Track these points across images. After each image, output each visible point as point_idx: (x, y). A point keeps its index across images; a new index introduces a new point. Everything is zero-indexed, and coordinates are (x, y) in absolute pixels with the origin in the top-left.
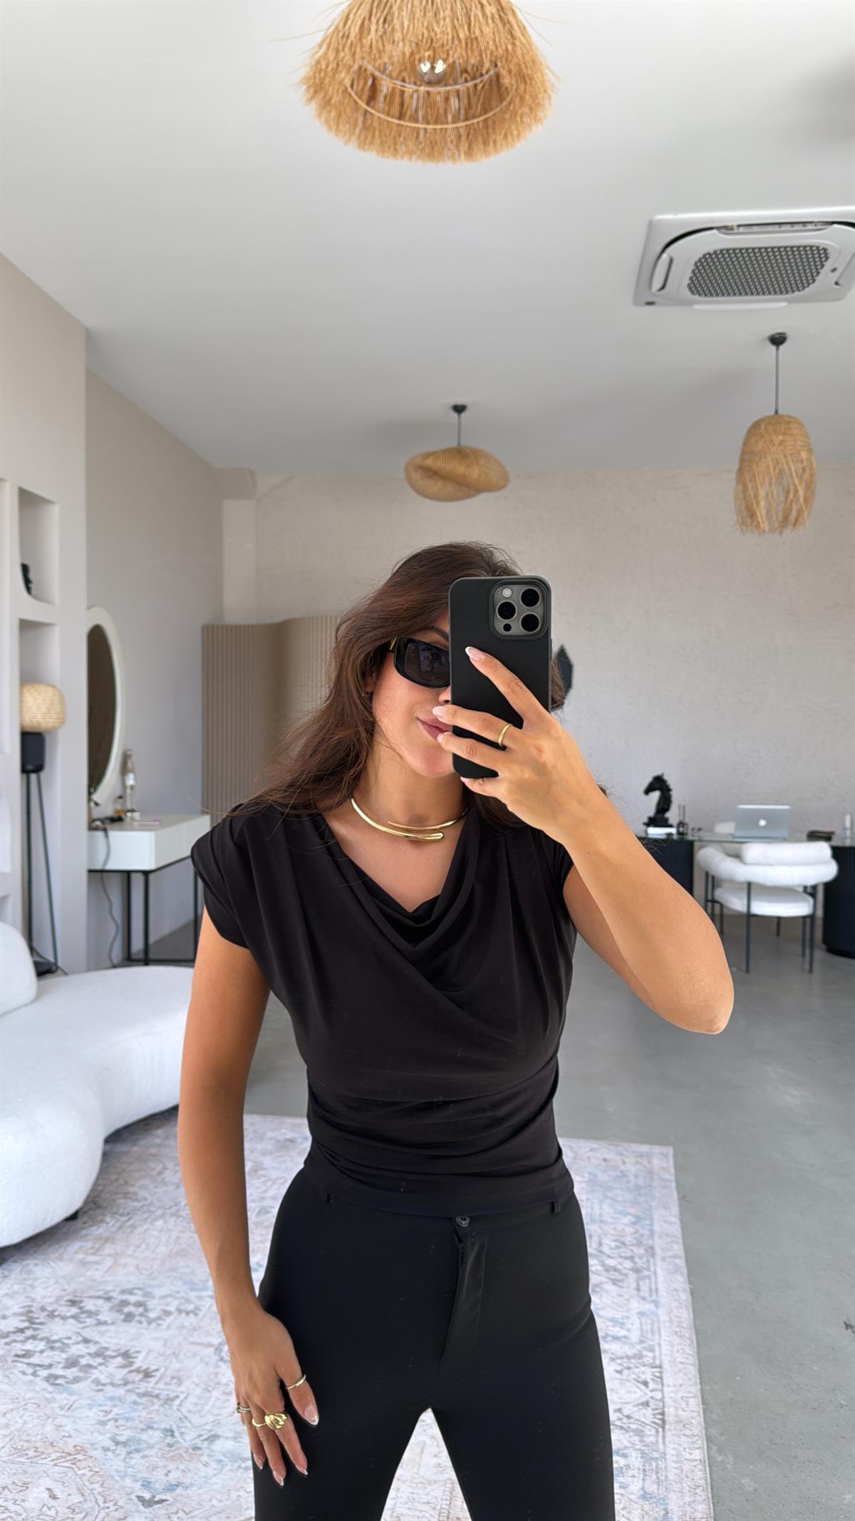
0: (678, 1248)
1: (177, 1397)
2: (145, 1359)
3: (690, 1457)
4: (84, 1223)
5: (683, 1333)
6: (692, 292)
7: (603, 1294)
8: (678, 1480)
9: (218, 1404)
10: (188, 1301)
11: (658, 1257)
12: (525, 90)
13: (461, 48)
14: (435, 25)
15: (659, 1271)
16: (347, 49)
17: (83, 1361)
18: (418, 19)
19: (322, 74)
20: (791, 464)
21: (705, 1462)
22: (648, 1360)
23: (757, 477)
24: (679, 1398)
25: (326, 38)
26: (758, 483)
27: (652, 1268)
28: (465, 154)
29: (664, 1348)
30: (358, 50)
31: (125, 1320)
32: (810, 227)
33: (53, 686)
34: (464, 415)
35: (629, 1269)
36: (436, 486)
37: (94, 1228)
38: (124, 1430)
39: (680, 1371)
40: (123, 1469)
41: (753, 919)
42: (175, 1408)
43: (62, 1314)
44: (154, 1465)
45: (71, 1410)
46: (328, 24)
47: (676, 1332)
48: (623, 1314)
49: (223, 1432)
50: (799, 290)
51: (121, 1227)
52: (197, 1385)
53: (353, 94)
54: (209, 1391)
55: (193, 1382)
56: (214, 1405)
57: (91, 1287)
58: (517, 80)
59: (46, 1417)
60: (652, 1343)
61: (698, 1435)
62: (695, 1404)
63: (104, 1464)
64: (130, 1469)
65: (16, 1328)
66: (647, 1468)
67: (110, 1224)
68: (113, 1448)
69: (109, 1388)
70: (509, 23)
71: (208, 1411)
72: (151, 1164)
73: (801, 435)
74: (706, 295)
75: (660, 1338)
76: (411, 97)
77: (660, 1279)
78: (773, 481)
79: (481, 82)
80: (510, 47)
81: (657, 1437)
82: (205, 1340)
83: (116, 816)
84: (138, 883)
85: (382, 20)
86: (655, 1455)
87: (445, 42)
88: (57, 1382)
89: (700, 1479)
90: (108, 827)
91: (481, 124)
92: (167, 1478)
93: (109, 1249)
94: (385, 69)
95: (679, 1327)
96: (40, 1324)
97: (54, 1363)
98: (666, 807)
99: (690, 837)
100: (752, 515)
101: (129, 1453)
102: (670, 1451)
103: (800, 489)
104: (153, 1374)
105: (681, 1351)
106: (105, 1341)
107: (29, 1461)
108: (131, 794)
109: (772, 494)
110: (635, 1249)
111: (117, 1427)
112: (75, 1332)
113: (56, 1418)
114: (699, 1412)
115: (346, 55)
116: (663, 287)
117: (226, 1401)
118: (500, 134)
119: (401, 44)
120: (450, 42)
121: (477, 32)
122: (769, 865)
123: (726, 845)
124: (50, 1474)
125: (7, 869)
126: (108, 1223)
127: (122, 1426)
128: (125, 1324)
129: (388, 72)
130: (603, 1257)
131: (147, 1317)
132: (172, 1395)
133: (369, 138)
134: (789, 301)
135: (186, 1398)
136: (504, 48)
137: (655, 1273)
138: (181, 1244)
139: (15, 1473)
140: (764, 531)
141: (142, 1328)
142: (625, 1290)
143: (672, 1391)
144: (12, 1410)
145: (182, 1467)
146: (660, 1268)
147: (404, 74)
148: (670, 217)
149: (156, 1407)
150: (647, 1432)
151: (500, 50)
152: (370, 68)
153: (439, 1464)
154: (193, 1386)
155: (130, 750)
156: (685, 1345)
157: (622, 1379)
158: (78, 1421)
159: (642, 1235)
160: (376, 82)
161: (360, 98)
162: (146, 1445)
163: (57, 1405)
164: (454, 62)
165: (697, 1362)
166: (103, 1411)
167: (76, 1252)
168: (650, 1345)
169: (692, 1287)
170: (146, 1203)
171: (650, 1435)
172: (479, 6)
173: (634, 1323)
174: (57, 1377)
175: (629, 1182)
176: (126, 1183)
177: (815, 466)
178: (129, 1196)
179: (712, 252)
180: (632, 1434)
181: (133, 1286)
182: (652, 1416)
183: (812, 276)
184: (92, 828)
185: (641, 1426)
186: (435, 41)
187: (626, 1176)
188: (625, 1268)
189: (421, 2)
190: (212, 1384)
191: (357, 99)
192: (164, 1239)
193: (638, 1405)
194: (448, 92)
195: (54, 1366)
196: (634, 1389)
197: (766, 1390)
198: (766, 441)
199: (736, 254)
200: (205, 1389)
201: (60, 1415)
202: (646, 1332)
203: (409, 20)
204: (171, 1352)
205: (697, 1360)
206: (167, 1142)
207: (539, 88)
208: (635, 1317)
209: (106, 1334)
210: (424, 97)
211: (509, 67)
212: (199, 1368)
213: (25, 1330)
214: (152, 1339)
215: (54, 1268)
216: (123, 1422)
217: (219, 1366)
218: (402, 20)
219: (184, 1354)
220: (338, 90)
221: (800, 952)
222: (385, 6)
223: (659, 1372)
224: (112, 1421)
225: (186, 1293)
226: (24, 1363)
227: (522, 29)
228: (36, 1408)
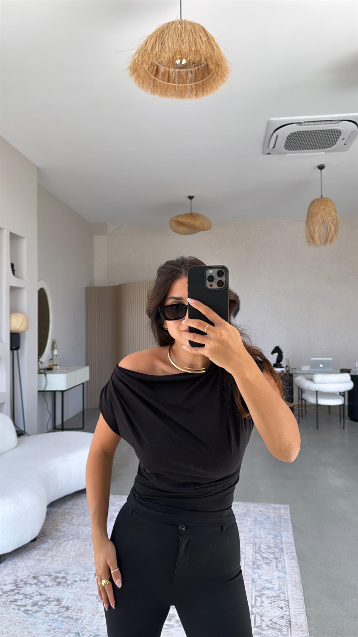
0: (293, 548)
1: (81, 618)
2: (66, 602)
4: (39, 543)
5: (297, 586)
6: (286, 149)
7: (262, 569)
9: (98, 621)
10: (84, 576)
11: (285, 553)
12: (219, 70)
13: (193, 54)
14: (182, 45)
15: (285, 559)
16: (146, 55)
17: (40, 603)
18: (175, 43)
19: (137, 65)
20: (328, 218)
22: (282, 597)
23: (314, 223)
24: (297, 614)
25: (138, 51)
26: (315, 225)
27: (282, 557)
28: (195, 95)
29: (289, 592)
30: (151, 56)
31: (57, 585)
32: (333, 122)
33: (24, 314)
34: (193, 200)
35: (273, 558)
36: (182, 229)
37: (43, 545)
38: (58, 633)
39: (296, 603)
41: (319, 407)
42: (80, 623)
43: (30, 583)
45: (35, 625)
46: (139, 46)
47: (294, 585)
48: (271, 578)
49: (101, 633)
50: (329, 147)
51: (54, 544)
52: (89, 613)
53: (149, 73)
54: (94, 616)
55: (87, 612)
56: (96, 622)
57: (42, 571)
58: (215, 66)
59: (24, 628)
60: (284, 590)
61: (305, 631)
62: (303, 617)
65: (11, 589)
67: (50, 542)
69: (51, 615)
70: (212, 44)
71: (94, 624)
72: (67, 516)
73: (332, 206)
74: (291, 150)
75: (287, 588)
76: (172, 73)
77: (286, 562)
78: (321, 224)
79: (201, 67)
80: (212, 53)
81: (288, 631)
82: (92, 593)
83: (49, 367)
84: (59, 397)
85: (161, 43)
87: (186, 52)
88: (28, 613)
90: (46, 372)
91: (201, 84)
93: (50, 554)
95: (295, 583)
96: (21, 587)
97: (27, 604)
98: (281, 359)
99: (291, 372)
100: (313, 238)
103: (332, 227)
104: (70, 608)
105: (297, 594)
106: (49, 595)
108: (56, 358)
109: (321, 230)
110: (275, 549)
111: (55, 632)
112: (35, 590)
113: (28, 629)
114: (306, 621)
115: (146, 58)
116: (274, 147)
117: (102, 619)
118: (209, 87)
119: (168, 53)
120: (188, 53)
121: (199, 48)
122: (326, 383)
123: (306, 375)
125: (4, 391)
126: (49, 542)
127: (58, 632)
128: (57, 586)
129: (163, 64)
130: (261, 553)
131: (67, 583)
132: (78, 618)
133: (156, 89)
134: (325, 152)
135: (84, 619)
136: (210, 54)
137: (284, 560)
138: (80, 551)
140: (318, 245)
141: (65, 588)
142: (271, 567)
143: (293, 611)
144: (9, 626)
146: (286, 557)
147: (170, 64)
148: (276, 119)
149: (71, 623)
150: (284, 630)
151: (208, 55)
152: (156, 62)
154: (87, 613)
155: (55, 340)
156: (298, 591)
158: (38, 630)
159: (277, 543)
160: (158, 68)
161: (152, 74)
163: (29, 623)
164: (190, 60)
165: (304, 599)
166: (49, 625)
167: (36, 556)
168: (283, 591)
169: (299, 565)
170: (65, 533)
171: (285, 631)
172: (199, 38)
173: (276, 582)
174: (28, 611)
175: (271, 520)
176: (56, 525)
177: (338, 218)
178: (58, 530)
179: (294, 132)
180: (277, 631)
181: (61, 570)
182: (285, 623)
183: (335, 142)
184: (39, 373)
185: (281, 627)
186: (182, 51)
187: (269, 518)
188: (271, 558)
189: (176, 36)
190: (96, 612)
191: (150, 74)
192: (73, 549)
193: (279, 618)
194: (187, 71)
195: (27, 606)
196: (277, 611)
197: (334, 610)
198: (317, 208)
199: (303, 133)
200: (93, 614)
201: (30, 628)
202: (281, 585)
203: (172, 44)
204: (78, 598)
205: (303, 597)
206: (73, 507)
207: (224, 69)
208: (276, 579)
209: (49, 591)
210: (178, 74)
211: (212, 61)
212: (90, 605)
213: (14, 590)
214: (69, 593)
215: (26, 563)
216: (58, 630)
217: (99, 604)
218: (169, 43)
219: (83, 599)
220: (143, 71)
221: (339, 421)
222: (162, 38)
223: (287, 603)
224: (53, 630)
225: (84, 572)
226: (14, 605)
227: (217, 46)
228: (19, 625)
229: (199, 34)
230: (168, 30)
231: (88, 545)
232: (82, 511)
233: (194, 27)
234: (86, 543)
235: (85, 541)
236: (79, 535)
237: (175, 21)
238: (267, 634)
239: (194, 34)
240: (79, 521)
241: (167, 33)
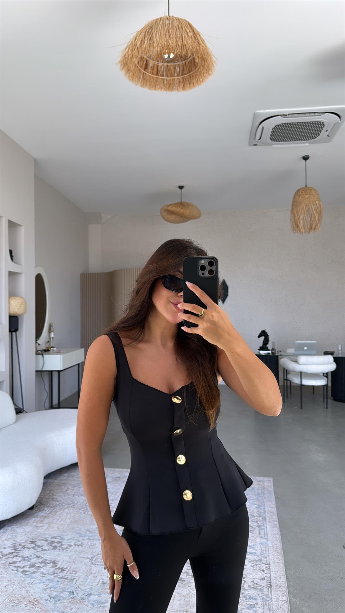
0: (275, 517)
1: (75, 579)
2: (61, 564)
3: (282, 600)
4: (36, 511)
5: (278, 551)
6: (272, 140)
8: (277, 609)
9: (91, 581)
10: (79, 541)
11: (267, 521)
12: (204, 64)
13: (179, 48)
14: (169, 40)
15: (268, 527)
16: (136, 50)
17: (37, 565)
18: (163, 38)
19: (127, 60)
20: (312, 206)
21: (288, 601)
22: (264, 561)
23: (299, 211)
24: (277, 576)
25: (128, 46)
26: (300, 214)
27: (265, 526)
28: (182, 88)
29: (270, 557)
30: (140, 50)
31: (53, 549)
32: (317, 114)
33: (22, 297)
34: (183, 190)
35: (256, 526)
36: (172, 217)
37: (40, 513)
38: (54, 592)
39: (277, 566)
40: (53, 607)
41: (303, 387)
42: (74, 583)
43: (28, 547)
44: (66, 606)
45: (32, 584)
46: (129, 41)
47: (275, 551)
48: (254, 544)
49: (94, 592)
50: (313, 139)
51: (51, 512)
52: (83, 574)
54: (88, 576)
55: (81, 573)
56: (90, 582)
57: (40, 536)
58: (201, 60)
59: (22, 587)
60: (265, 555)
61: (285, 591)
62: (283, 579)
63: (46, 606)
64: (56, 608)
65: (10, 552)
66: (264, 604)
67: (47, 511)
68: (50, 599)
69: (47, 575)
70: (198, 39)
71: (88, 584)
72: (62, 487)
73: (316, 195)
74: (277, 141)
75: (269, 553)
76: (161, 67)
77: (268, 530)
78: (306, 212)
79: (188, 61)
80: (198, 48)
81: (268, 591)
82: (86, 556)
83: (46, 349)
84: (55, 376)
85: (149, 39)
86: (268, 599)
87: (173, 47)
88: (26, 573)
89: (286, 608)
90: (44, 353)
91: (188, 77)
92: (71, 611)
93: (46, 521)
94: (151, 57)
95: (276, 548)
96: (19, 551)
98: (267, 342)
99: (277, 354)
100: (297, 226)
101: (56, 601)
102: (274, 597)
103: (316, 216)
104: (65, 570)
105: (277, 558)
106: (45, 557)
107: (15, 605)
108: (52, 341)
109: (305, 218)
110: (258, 518)
111: (51, 591)
112: (33, 554)
113: (26, 588)
114: (285, 582)
115: (135, 52)
116: (260, 139)
117: (94, 580)
118: (195, 81)
119: (156, 48)
120: (175, 46)
121: (186, 43)
122: (309, 365)
123: (291, 357)
124: (24, 610)
125: (4, 370)
127: (53, 590)
131: (62, 547)
132: (73, 578)
133: (145, 82)
134: (309, 143)
135: (78, 579)
136: (196, 48)
137: (266, 527)
138: (75, 518)
139: (10, 610)
140: (302, 232)
141: (60, 552)
142: (254, 534)
143: (274, 574)
144: (8, 585)
145: (77, 607)
146: (268, 526)
147: (158, 59)
148: (262, 111)
149: (66, 583)
150: (265, 590)
151: (194, 49)
152: (145, 57)
153: (181, 604)
155: (52, 323)
156: (279, 556)
157: (254, 569)
158: (35, 589)
159: (261, 512)
160: (147, 62)
161: (141, 68)
162: (62, 598)
163: (27, 583)
164: (177, 54)
166: (45, 585)
167: (33, 522)
168: (265, 556)
169: (281, 532)
170: (61, 502)
172: (186, 33)
174: (26, 571)
175: (255, 492)
176: (53, 494)
177: (322, 207)
178: (54, 500)
179: (279, 124)
180: (258, 591)
181: (56, 535)
182: (266, 584)
183: (318, 133)
184: (37, 353)
185: (262, 587)
186: (169, 46)
187: (254, 490)
188: (254, 526)
189: (164, 32)
190: (89, 573)
191: (140, 68)
192: (68, 517)
193: (261, 579)
194: (175, 65)
195: (25, 567)
196: (259, 573)
197: (312, 573)
198: (302, 197)
199: (288, 125)
200: (86, 575)
201: (28, 587)
202: (263, 551)
203: (159, 39)
204: (72, 561)
205: (284, 561)
206: (69, 479)
207: (210, 63)
208: (259, 545)
209: (46, 554)
210: (166, 67)
211: (198, 55)
212: (84, 567)
213: (13, 553)
214: (64, 556)
215: (24, 529)
216: (53, 589)
217: (91, 566)
218: (157, 38)
219: (78, 562)
220: (133, 65)
221: (323, 400)
222: (150, 33)
223: (269, 566)
224: (49, 589)
225: (78, 538)
226: (13, 566)
227: (203, 41)
228: (18, 584)
229: (186, 30)
230: (156, 25)
231: (82, 513)
232: (77, 482)
233: (181, 23)
234: (81, 511)
235: (80, 509)
236: (73, 504)
237: (163, 17)
238: (249, 593)
239: (181, 30)
240: (74, 491)
241: (155, 28)
